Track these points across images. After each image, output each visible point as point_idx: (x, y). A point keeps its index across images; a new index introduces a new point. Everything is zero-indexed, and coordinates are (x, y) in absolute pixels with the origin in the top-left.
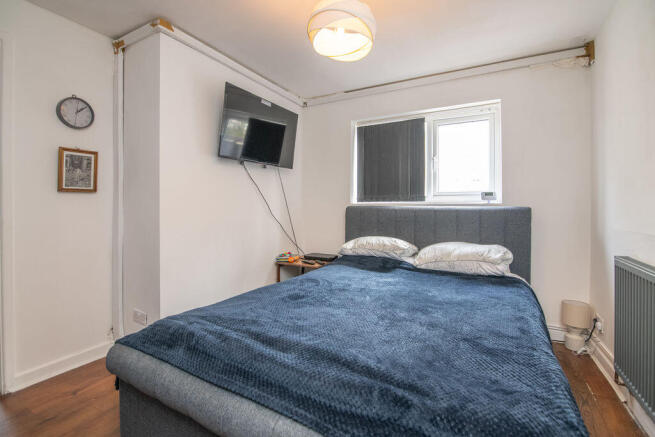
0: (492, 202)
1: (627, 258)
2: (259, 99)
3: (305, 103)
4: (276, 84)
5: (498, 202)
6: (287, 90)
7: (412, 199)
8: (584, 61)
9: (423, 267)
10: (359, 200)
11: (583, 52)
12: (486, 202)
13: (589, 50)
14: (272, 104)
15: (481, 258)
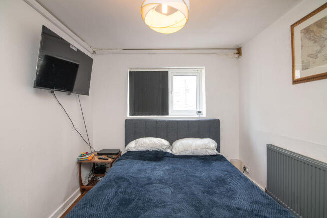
0: (201, 116)
1: (271, 145)
2: (69, 45)
3: (94, 52)
4: (76, 35)
5: (204, 116)
6: (84, 41)
7: (162, 115)
8: (237, 56)
9: (178, 154)
10: (131, 114)
11: (236, 51)
12: (198, 116)
13: (239, 51)
14: (78, 50)
15: (206, 147)
